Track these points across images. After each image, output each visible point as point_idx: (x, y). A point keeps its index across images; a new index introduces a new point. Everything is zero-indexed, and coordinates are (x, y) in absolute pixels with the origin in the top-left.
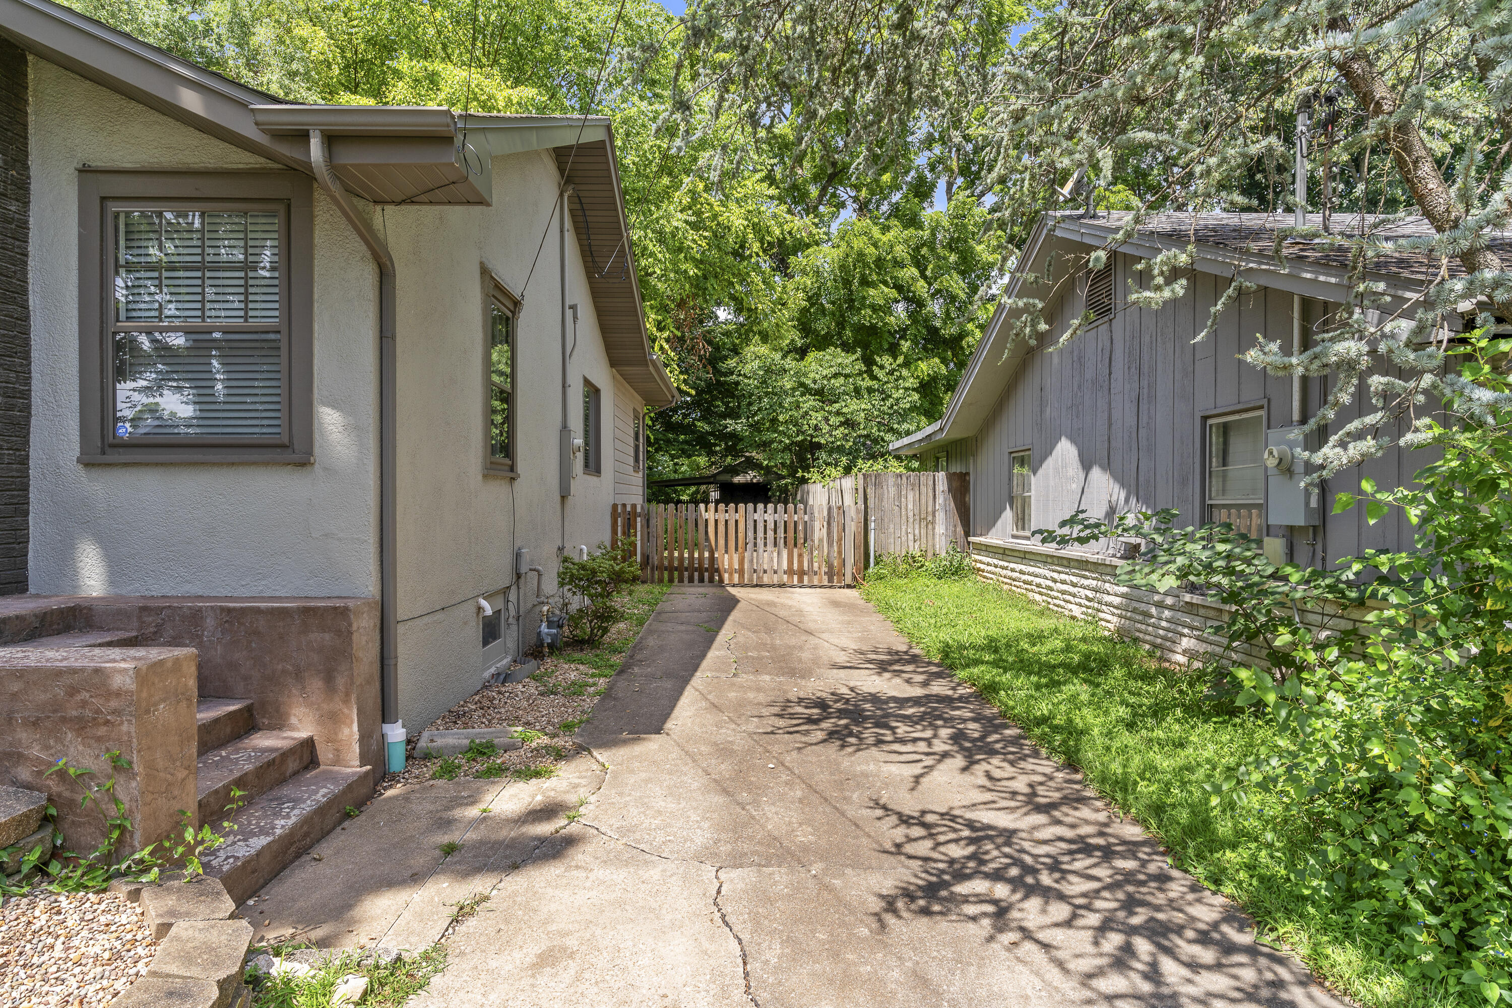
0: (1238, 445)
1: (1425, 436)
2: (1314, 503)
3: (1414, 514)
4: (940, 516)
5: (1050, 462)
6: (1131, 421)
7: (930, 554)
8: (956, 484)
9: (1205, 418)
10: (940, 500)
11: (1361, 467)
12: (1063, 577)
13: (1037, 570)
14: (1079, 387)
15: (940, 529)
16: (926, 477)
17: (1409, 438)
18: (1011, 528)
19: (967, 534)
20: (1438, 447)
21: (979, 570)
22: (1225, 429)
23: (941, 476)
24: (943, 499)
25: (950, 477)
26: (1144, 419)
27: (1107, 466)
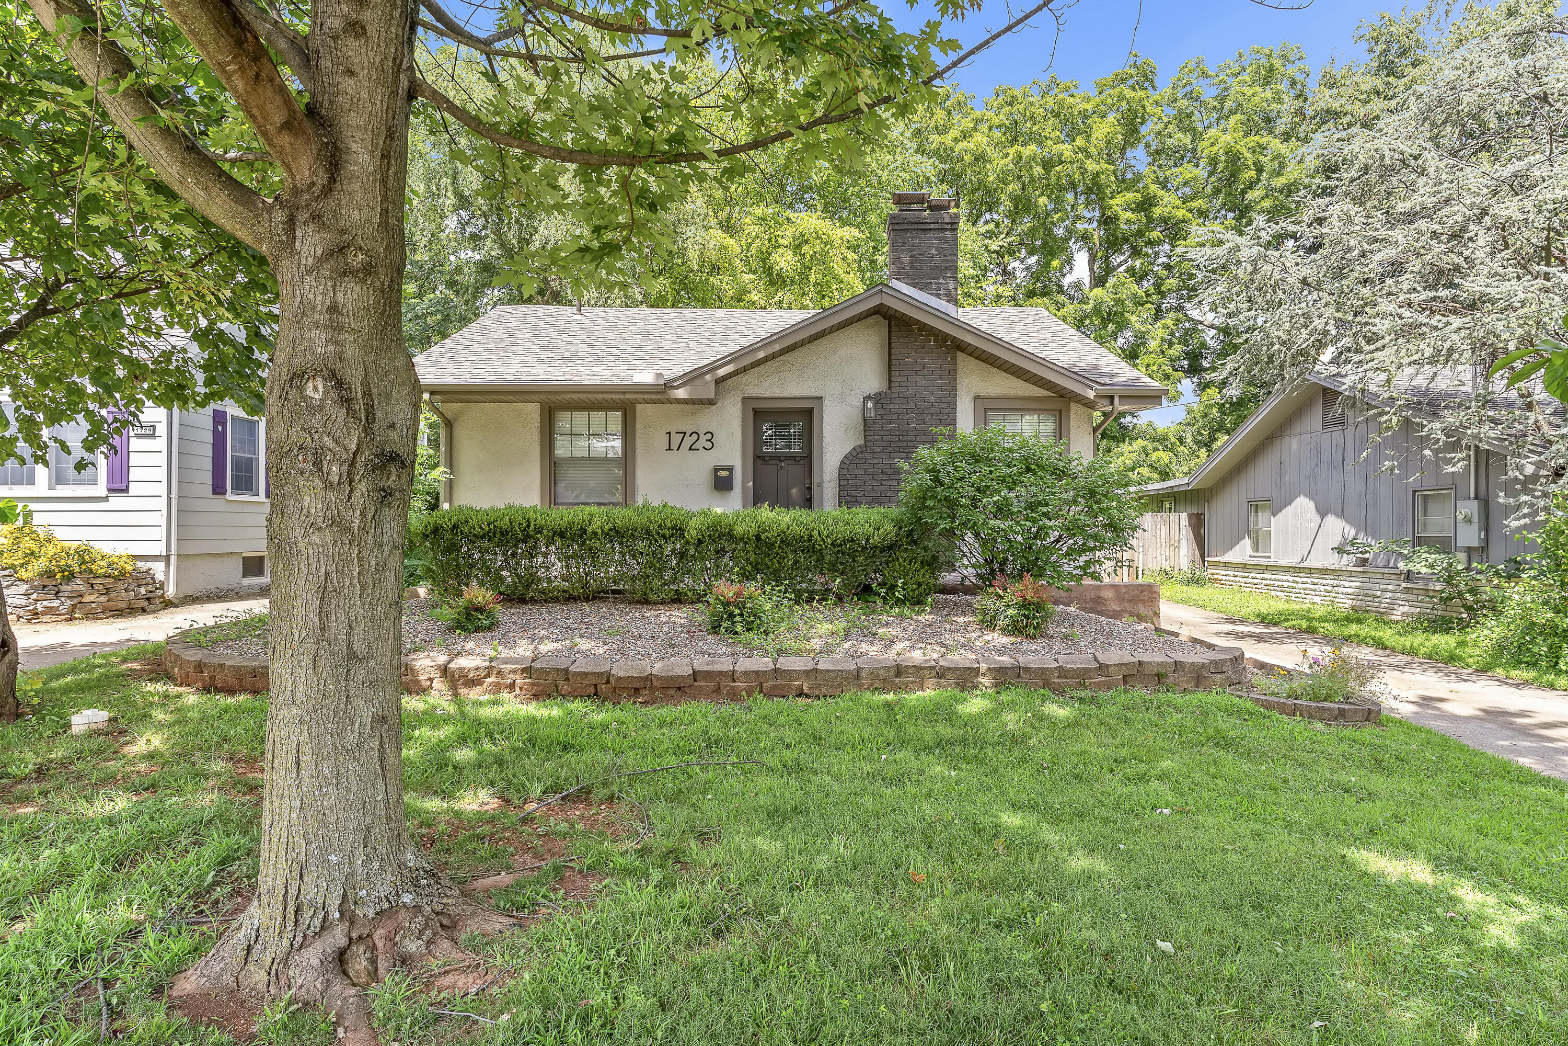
0: (1431, 506)
1: (1543, 518)
2: (1482, 536)
3: (1539, 540)
4: (1184, 543)
5: (1289, 510)
6: (1360, 488)
7: (1176, 569)
8: (1194, 521)
9: (1415, 492)
10: (1183, 531)
11: (1525, 527)
12: (1304, 580)
13: (1279, 577)
14: (1317, 465)
15: (1184, 550)
16: (1174, 516)
17: (1538, 518)
18: (1249, 551)
19: (1202, 557)
20: (1547, 521)
21: (1216, 580)
22: (1425, 497)
23: (1184, 515)
24: (1186, 532)
25: (1190, 516)
26: (1371, 488)
27: (1342, 514)
